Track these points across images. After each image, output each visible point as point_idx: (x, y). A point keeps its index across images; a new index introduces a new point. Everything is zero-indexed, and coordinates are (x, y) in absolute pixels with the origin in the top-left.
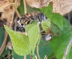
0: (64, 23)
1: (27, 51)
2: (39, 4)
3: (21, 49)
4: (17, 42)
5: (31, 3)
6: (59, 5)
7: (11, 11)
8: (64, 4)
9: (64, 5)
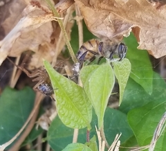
0: (154, 83)
1: (82, 121)
3: (71, 115)
4: (65, 99)
5: (96, 27)
6: (151, 41)
7: (53, 50)
8: (160, 37)
9: (161, 40)
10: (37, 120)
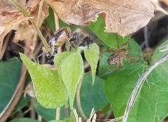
1: (60, 101)
2: (80, 18)
4: (42, 84)
5: (66, 16)
6: (118, 19)
8: (126, 16)
10: (24, 89)
